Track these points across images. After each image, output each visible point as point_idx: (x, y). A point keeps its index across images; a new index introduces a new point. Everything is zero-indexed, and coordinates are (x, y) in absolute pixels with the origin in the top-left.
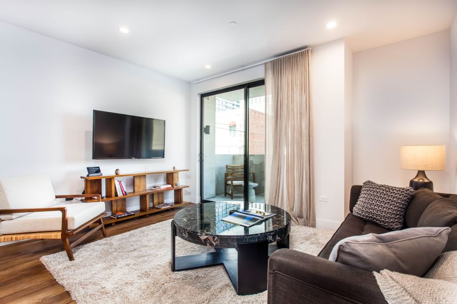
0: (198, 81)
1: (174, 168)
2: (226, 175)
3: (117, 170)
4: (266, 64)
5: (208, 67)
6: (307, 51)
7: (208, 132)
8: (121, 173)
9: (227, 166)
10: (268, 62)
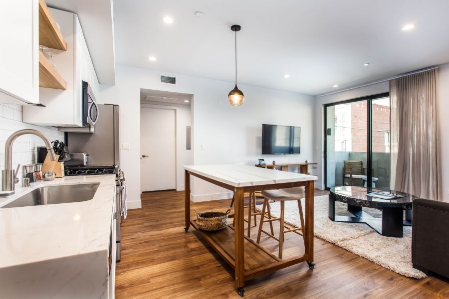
0: (323, 95)
1: (306, 161)
2: (344, 169)
3: (274, 162)
4: (390, 81)
5: (336, 86)
6: (433, 71)
7: (330, 134)
8: (277, 163)
9: (344, 162)
10: (393, 80)
